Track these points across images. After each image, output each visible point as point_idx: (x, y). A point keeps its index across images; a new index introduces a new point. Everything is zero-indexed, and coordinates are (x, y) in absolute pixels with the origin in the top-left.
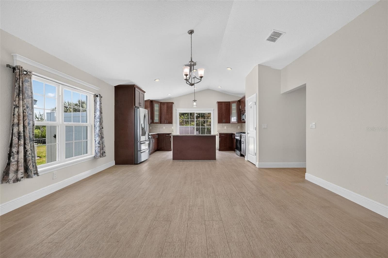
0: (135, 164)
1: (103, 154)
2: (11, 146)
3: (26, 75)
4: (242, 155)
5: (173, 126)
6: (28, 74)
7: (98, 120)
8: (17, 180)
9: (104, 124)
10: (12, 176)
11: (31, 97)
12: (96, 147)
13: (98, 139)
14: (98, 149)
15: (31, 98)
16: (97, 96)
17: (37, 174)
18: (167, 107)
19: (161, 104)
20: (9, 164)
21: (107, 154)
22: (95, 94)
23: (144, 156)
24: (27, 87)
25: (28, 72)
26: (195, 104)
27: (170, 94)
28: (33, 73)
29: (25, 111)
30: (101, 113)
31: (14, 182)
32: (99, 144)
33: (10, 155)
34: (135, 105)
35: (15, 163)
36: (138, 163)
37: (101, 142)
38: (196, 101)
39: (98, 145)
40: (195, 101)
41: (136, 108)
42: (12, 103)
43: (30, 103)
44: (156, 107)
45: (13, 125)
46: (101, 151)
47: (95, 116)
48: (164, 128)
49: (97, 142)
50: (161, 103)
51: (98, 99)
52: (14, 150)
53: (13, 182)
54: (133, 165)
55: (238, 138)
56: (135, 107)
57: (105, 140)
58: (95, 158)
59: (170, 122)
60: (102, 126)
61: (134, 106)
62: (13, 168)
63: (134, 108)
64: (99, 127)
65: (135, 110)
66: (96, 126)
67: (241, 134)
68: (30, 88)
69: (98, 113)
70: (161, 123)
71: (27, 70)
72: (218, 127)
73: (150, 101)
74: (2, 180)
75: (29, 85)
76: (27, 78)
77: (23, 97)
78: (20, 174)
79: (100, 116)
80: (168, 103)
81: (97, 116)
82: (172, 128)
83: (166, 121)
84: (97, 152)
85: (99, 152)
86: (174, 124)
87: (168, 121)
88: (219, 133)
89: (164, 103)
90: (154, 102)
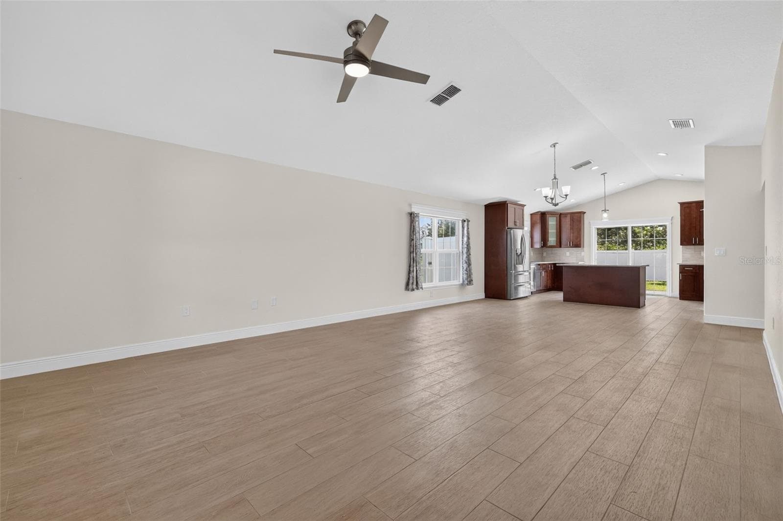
0: (508, 299)
1: (470, 282)
2: (410, 266)
5: (583, 251)
6: (418, 216)
7: (466, 246)
8: (413, 290)
9: (472, 252)
10: (410, 286)
12: (463, 274)
13: (465, 266)
14: (465, 276)
16: (465, 221)
17: (422, 288)
18: (572, 220)
19: (561, 216)
20: (409, 279)
21: (474, 282)
22: (463, 220)
23: (523, 291)
26: (605, 215)
27: (573, 200)
28: (420, 214)
29: (416, 243)
30: (468, 238)
31: (411, 291)
33: (409, 273)
35: (412, 278)
36: (512, 298)
37: (468, 269)
38: (608, 210)
39: (465, 272)
40: (605, 211)
41: (508, 230)
42: (410, 238)
44: (552, 222)
45: (411, 253)
46: (468, 278)
47: (462, 242)
48: (568, 254)
49: (465, 268)
50: (561, 214)
51: (466, 224)
52: (412, 269)
54: (505, 300)
57: (473, 266)
58: (463, 285)
59: (577, 243)
60: (469, 253)
61: (507, 227)
62: (411, 281)
64: (467, 253)
65: (508, 232)
66: (464, 253)
69: (465, 239)
70: (560, 247)
71: (417, 213)
72: (682, 253)
73: (540, 213)
74: (405, 288)
76: (417, 219)
77: (416, 233)
78: (415, 287)
79: (467, 242)
80: (572, 214)
81: (465, 242)
82: (583, 254)
83: (570, 242)
84: (464, 279)
85: (466, 279)
86: (585, 249)
87: (572, 243)
88: (680, 266)
89: (566, 214)
90: (547, 215)
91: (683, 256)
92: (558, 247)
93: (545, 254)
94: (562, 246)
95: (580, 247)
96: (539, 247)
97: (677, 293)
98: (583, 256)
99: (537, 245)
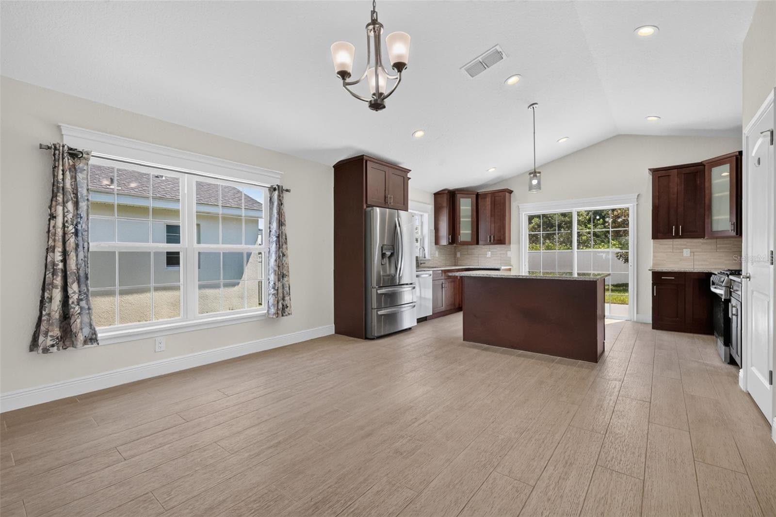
0: (366, 338)
1: (284, 310)
2: (44, 287)
3: (81, 159)
4: (732, 362)
5: (510, 251)
6: (84, 158)
7: (275, 239)
8: (48, 349)
9: (289, 247)
10: (41, 339)
11: (86, 198)
12: (269, 295)
13: (273, 278)
14: (272, 300)
15: (86, 202)
16: (275, 189)
18: (494, 204)
19: (478, 196)
22: (270, 187)
24: (80, 181)
25: (85, 152)
28: (92, 152)
29: (66, 224)
30: (280, 224)
31: (44, 351)
32: (274, 288)
34: (366, 203)
35: (46, 319)
36: (375, 337)
37: (279, 285)
39: (272, 290)
41: (368, 209)
43: (84, 209)
44: (465, 207)
45: (47, 250)
46: (278, 303)
47: (270, 231)
49: (272, 283)
50: (478, 194)
51: (276, 195)
53: (42, 351)
54: (362, 338)
55: (720, 291)
56: (367, 207)
58: (266, 316)
59: (500, 239)
60: (282, 251)
61: (365, 206)
62: (44, 327)
63: (365, 209)
64: (276, 252)
65: (367, 213)
66: (271, 251)
67: (731, 277)
68: (86, 181)
69: (275, 225)
70: (477, 243)
71: (83, 150)
72: (654, 252)
73: (447, 192)
74: (30, 346)
75: (85, 176)
76: (81, 165)
77: (65, 199)
79: (278, 231)
80: (494, 194)
81: (273, 231)
82: (509, 253)
83: (490, 237)
84: (270, 304)
85: (273, 305)
86: (511, 245)
87: (494, 237)
88: (652, 272)
89: (485, 195)
90: (458, 195)
91: (654, 257)
92: (474, 245)
93: (458, 255)
94: (480, 242)
95: (505, 244)
96: (446, 244)
97: (648, 317)
98: (510, 258)
99: (444, 242)
